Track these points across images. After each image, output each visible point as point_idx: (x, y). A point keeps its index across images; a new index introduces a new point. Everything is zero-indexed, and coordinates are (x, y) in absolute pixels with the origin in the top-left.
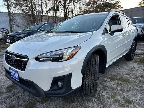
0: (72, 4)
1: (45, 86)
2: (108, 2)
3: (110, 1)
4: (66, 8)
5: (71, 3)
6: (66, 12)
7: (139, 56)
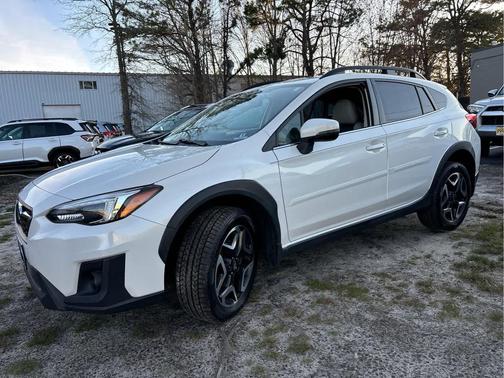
0: (335, 30)
1: (67, 284)
2: (476, 9)
3: (485, 5)
4: (310, 47)
5: (330, 26)
6: (312, 61)
7: (495, 217)
